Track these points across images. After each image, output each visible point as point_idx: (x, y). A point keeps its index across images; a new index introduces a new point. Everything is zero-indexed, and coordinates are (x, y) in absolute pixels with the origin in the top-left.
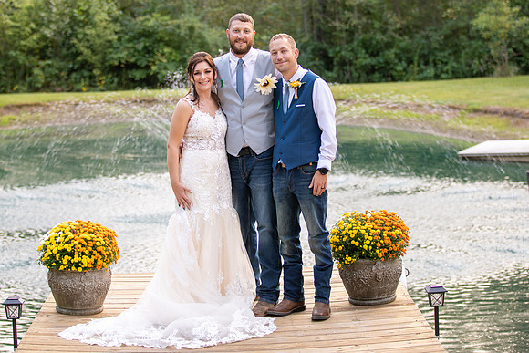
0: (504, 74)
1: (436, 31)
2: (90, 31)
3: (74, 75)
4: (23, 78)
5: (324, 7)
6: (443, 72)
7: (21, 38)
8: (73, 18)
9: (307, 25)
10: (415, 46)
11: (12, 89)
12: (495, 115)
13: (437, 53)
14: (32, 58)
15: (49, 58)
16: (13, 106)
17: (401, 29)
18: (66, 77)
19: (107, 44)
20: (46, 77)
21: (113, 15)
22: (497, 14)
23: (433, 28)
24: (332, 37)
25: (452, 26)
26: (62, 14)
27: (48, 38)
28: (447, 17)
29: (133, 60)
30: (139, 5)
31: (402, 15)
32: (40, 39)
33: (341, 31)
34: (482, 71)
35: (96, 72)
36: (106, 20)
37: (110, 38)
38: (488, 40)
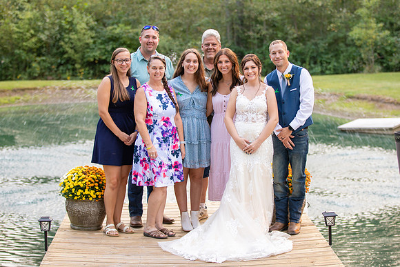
0: (371, 71)
1: (322, 40)
2: (73, 36)
3: (61, 68)
4: (25, 69)
5: (242, 21)
6: (327, 69)
7: (23, 40)
8: (61, 27)
9: (229, 34)
10: (307, 50)
11: (16, 77)
12: (365, 101)
13: (323, 56)
14: (31, 55)
15: (43, 55)
16: (18, 89)
17: (297, 38)
18: (55, 69)
19: (86, 46)
20: (41, 69)
21: (90, 24)
22: (366, 28)
23: (321, 38)
24: (247, 43)
25: (334, 36)
26: (53, 24)
27: (43, 41)
28: (330, 30)
29: (104, 58)
30: (109, 18)
31: (298, 28)
32: (37, 42)
33: (254, 39)
34: (355, 69)
35: (77, 66)
36: (85, 29)
37: (88, 41)
38: (360, 47)
